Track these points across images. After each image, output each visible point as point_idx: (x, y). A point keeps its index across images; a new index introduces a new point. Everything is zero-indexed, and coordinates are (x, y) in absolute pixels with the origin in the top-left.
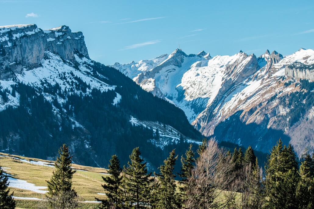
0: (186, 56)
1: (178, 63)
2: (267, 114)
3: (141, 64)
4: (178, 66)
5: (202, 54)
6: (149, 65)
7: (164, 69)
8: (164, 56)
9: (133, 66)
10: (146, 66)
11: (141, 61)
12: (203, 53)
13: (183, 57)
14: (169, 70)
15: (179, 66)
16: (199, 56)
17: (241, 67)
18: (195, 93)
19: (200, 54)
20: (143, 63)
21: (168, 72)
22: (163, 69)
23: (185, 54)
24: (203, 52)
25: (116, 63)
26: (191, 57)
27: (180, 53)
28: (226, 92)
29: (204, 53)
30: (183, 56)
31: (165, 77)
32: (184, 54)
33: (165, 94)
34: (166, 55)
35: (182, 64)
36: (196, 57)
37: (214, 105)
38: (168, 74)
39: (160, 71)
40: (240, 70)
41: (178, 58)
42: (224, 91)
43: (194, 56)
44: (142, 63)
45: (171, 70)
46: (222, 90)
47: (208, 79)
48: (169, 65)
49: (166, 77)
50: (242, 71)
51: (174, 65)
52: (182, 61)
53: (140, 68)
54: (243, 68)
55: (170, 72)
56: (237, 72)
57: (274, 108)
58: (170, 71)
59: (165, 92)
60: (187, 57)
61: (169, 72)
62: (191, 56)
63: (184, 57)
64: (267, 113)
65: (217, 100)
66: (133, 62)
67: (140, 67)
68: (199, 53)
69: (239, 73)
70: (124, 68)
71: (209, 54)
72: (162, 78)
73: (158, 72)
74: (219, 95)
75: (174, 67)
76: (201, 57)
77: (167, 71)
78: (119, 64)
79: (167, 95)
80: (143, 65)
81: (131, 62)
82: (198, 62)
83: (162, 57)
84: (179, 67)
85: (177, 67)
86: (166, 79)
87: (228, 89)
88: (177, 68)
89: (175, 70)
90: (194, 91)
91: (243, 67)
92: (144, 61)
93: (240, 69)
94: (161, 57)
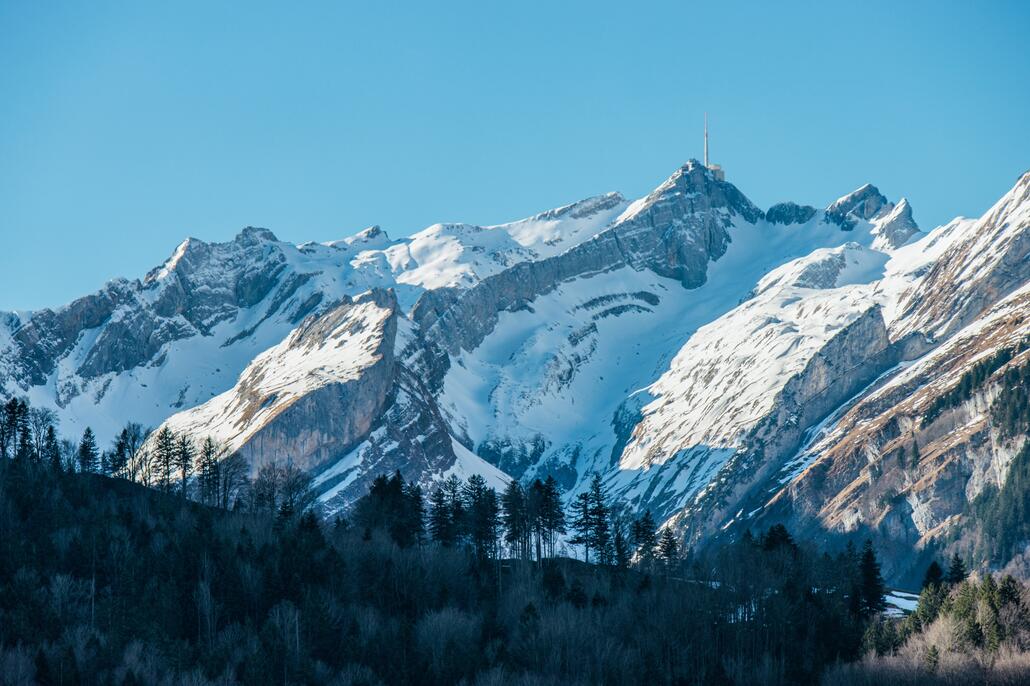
0: (752, 215)
1: (680, 255)
2: (908, 493)
3: (426, 251)
4: (678, 275)
5: (862, 208)
6: (479, 257)
7: (573, 291)
8: (600, 207)
9: (365, 256)
10: (458, 262)
11: (435, 228)
12: (871, 200)
13: (728, 223)
14: (608, 298)
15: (689, 276)
16: (838, 217)
17: (992, 250)
18: (685, 429)
19: (845, 207)
20: (441, 246)
21: (600, 309)
22: (563, 286)
23: (744, 200)
24: (872, 191)
25: (247, 231)
26: (780, 226)
27: (709, 191)
28: (829, 403)
29: (871, 202)
30: (724, 210)
31: (566, 342)
32: (733, 198)
33: (530, 448)
34: (611, 204)
35: (711, 263)
36: (818, 226)
37: (729, 493)
38: (600, 322)
39: (540, 302)
40: (977, 269)
41: (688, 224)
42: (818, 396)
43: (801, 221)
44: (433, 242)
45: (625, 302)
46: (809, 390)
47: (797, 341)
48: (618, 267)
49: (574, 340)
50: (994, 273)
51: (656, 268)
52: (710, 251)
53: (417, 273)
54: (999, 256)
55: (617, 311)
56: (956, 282)
57: (961, 447)
58: (615, 304)
59: (531, 436)
60: (753, 221)
61: (605, 314)
62: (784, 214)
63: (737, 219)
64: (908, 485)
65: (759, 455)
66: (376, 232)
67: (412, 265)
68: (841, 200)
69: (967, 285)
70: (300, 270)
71: (908, 211)
72: (541, 344)
73: (523, 307)
74: (774, 422)
75: (648, 280)
76: (850, 227)
77: (593, 303)
78: (270, 236)
79: (544, 458)
80: (437, 259)
81: (362, 234)
82: (819, 255)
83: (584, 214)
84: (687, 285)
85: (674, 285)
86: (568, 351)
87: (848, 381)
88: (671, 292)
89: (653, 299)
90: (684, 418)
91: (1000, 247)
92: (448, 230)
93: (981, 260)
94: (576, 211)
